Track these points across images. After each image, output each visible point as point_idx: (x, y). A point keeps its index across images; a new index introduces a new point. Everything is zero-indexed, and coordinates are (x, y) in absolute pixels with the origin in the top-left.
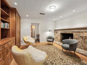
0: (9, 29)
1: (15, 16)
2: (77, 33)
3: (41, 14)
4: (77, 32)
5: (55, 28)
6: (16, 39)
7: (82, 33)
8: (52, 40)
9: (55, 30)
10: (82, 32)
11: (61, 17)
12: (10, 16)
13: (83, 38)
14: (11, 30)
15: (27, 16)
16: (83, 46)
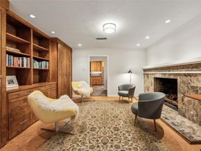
0: (48, 70)
1: (56, 49)
2: (185, 78)
3: (98, 39)
4: (185, 75)
5: (146, 65)
6: (57, 84)
7: (195, 78)
8: (127, 92)
9: (145, 70)
10: (196, 75)
11: (147, 38)
12: (50, 51)
13: (197, 91)
14: (51, 72)
15: (80, 45)
16: (197, 115)
